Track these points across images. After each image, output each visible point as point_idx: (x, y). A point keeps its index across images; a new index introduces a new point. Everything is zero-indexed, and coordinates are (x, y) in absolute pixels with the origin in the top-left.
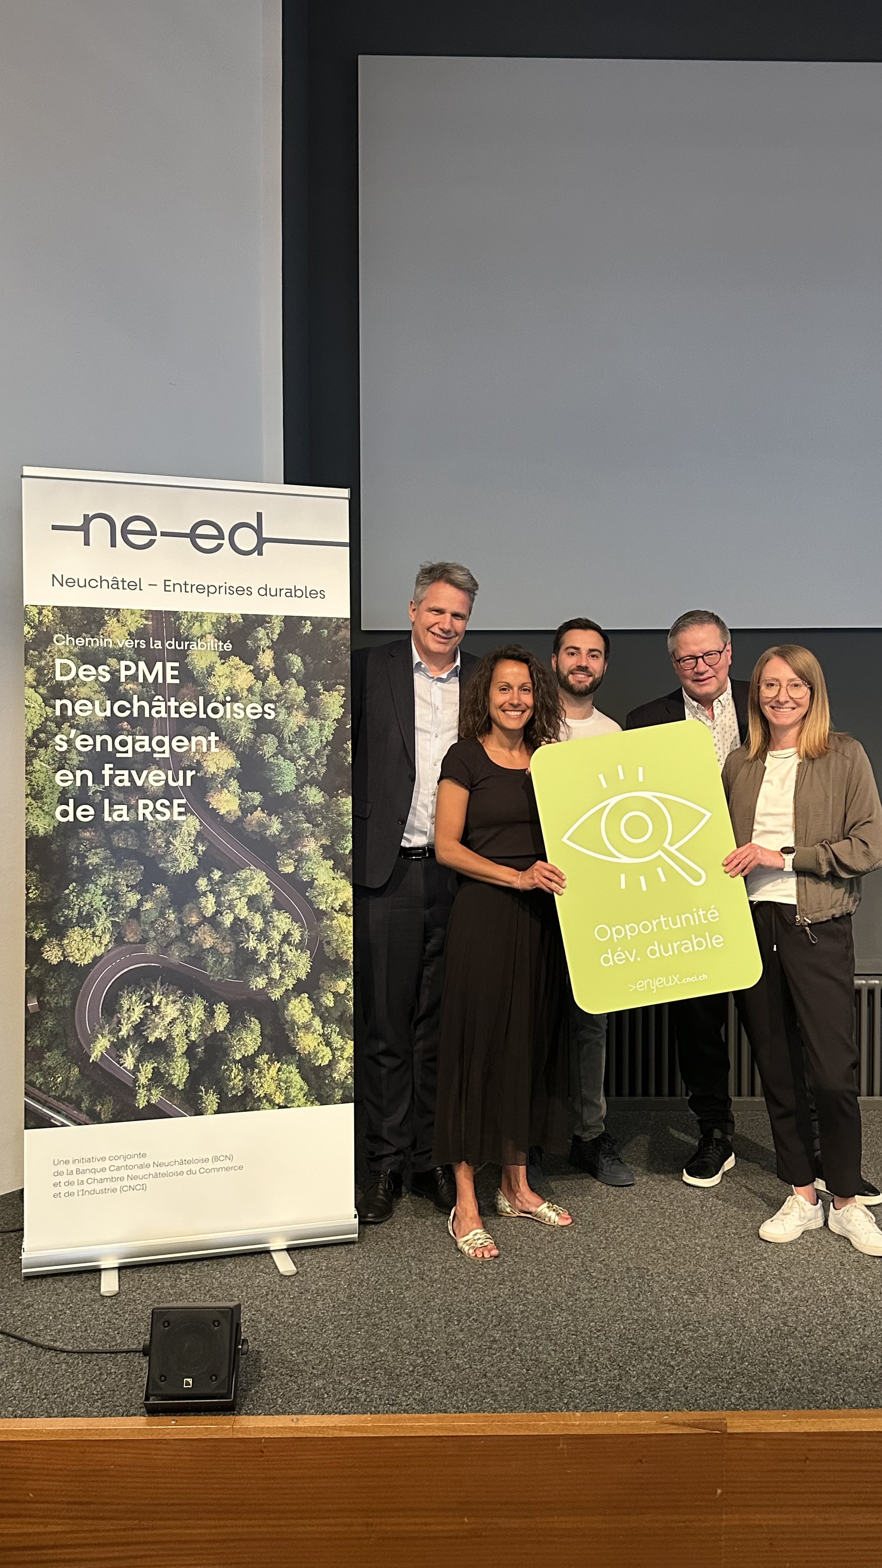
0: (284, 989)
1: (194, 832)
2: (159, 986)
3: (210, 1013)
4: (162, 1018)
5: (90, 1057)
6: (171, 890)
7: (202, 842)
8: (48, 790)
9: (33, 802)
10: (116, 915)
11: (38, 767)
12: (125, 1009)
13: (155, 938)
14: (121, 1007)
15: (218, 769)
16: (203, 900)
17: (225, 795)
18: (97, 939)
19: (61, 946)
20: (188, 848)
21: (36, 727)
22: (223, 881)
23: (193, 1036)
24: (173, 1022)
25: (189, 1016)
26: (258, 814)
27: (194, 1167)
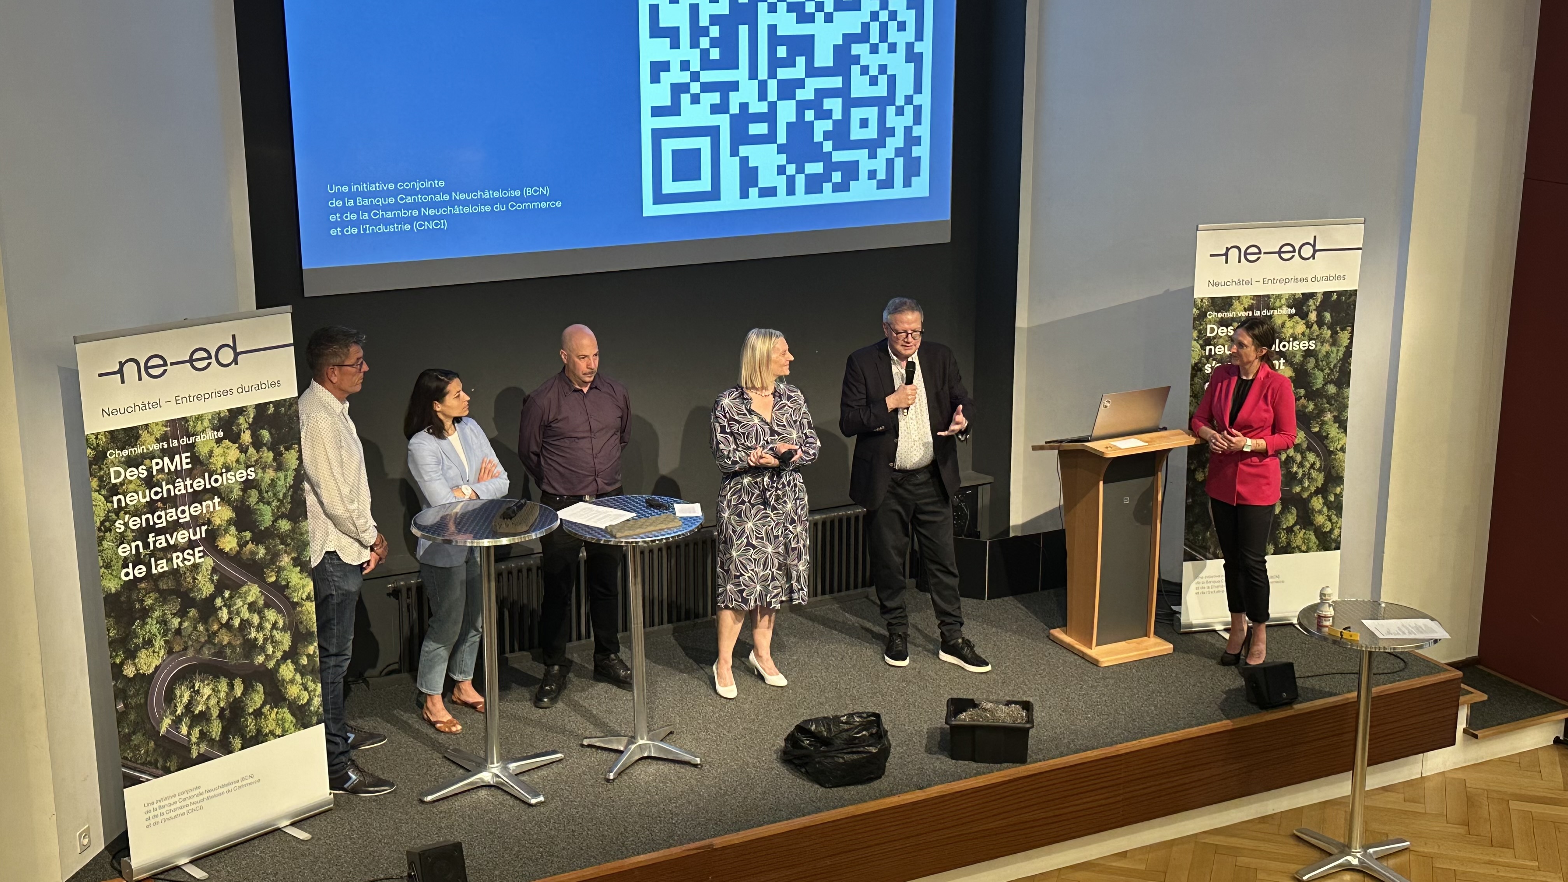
0: (275, 660)
1: (210, 568)
2: (197, 676)
3: (231, 686)
4: (202, 697)
5: (160, 733)
6: (199, 611)
7: (216, 573)
8: (114, 561)
9: (106, 571)
10: (166, 636)
11: (106, 546)
12: (178, 696)
13: (192, 645)
14: (176, 696)
15: (221, 521)
16: (220, 613)
17: (228, 538)
18: (156, 654)
19: (135, 664)
20: (207, 580)
21: (102, 519)
22: (231, 597)
23: (222, 704)
24: (209, 697)
25: (219, 691)
26: (250, 546)
27: (230, 787)
